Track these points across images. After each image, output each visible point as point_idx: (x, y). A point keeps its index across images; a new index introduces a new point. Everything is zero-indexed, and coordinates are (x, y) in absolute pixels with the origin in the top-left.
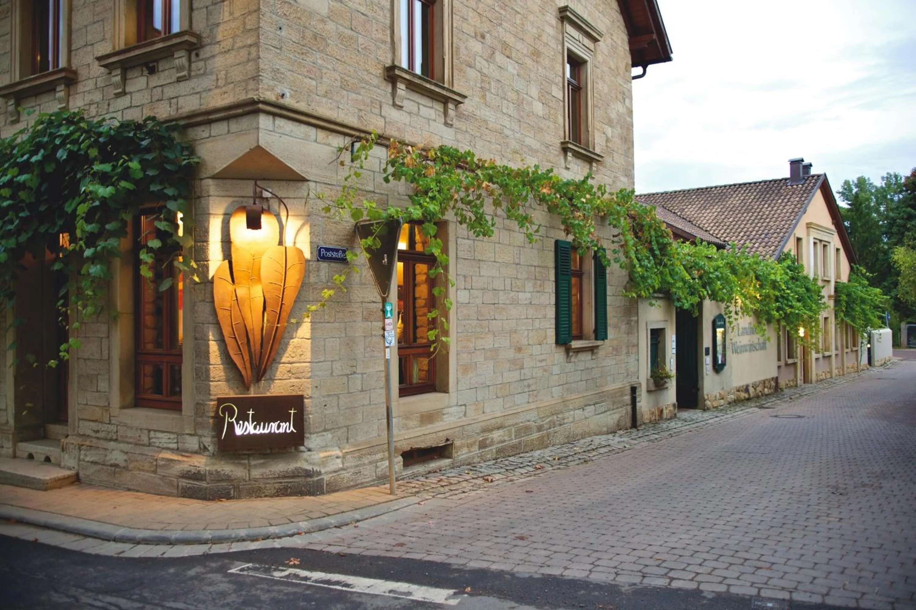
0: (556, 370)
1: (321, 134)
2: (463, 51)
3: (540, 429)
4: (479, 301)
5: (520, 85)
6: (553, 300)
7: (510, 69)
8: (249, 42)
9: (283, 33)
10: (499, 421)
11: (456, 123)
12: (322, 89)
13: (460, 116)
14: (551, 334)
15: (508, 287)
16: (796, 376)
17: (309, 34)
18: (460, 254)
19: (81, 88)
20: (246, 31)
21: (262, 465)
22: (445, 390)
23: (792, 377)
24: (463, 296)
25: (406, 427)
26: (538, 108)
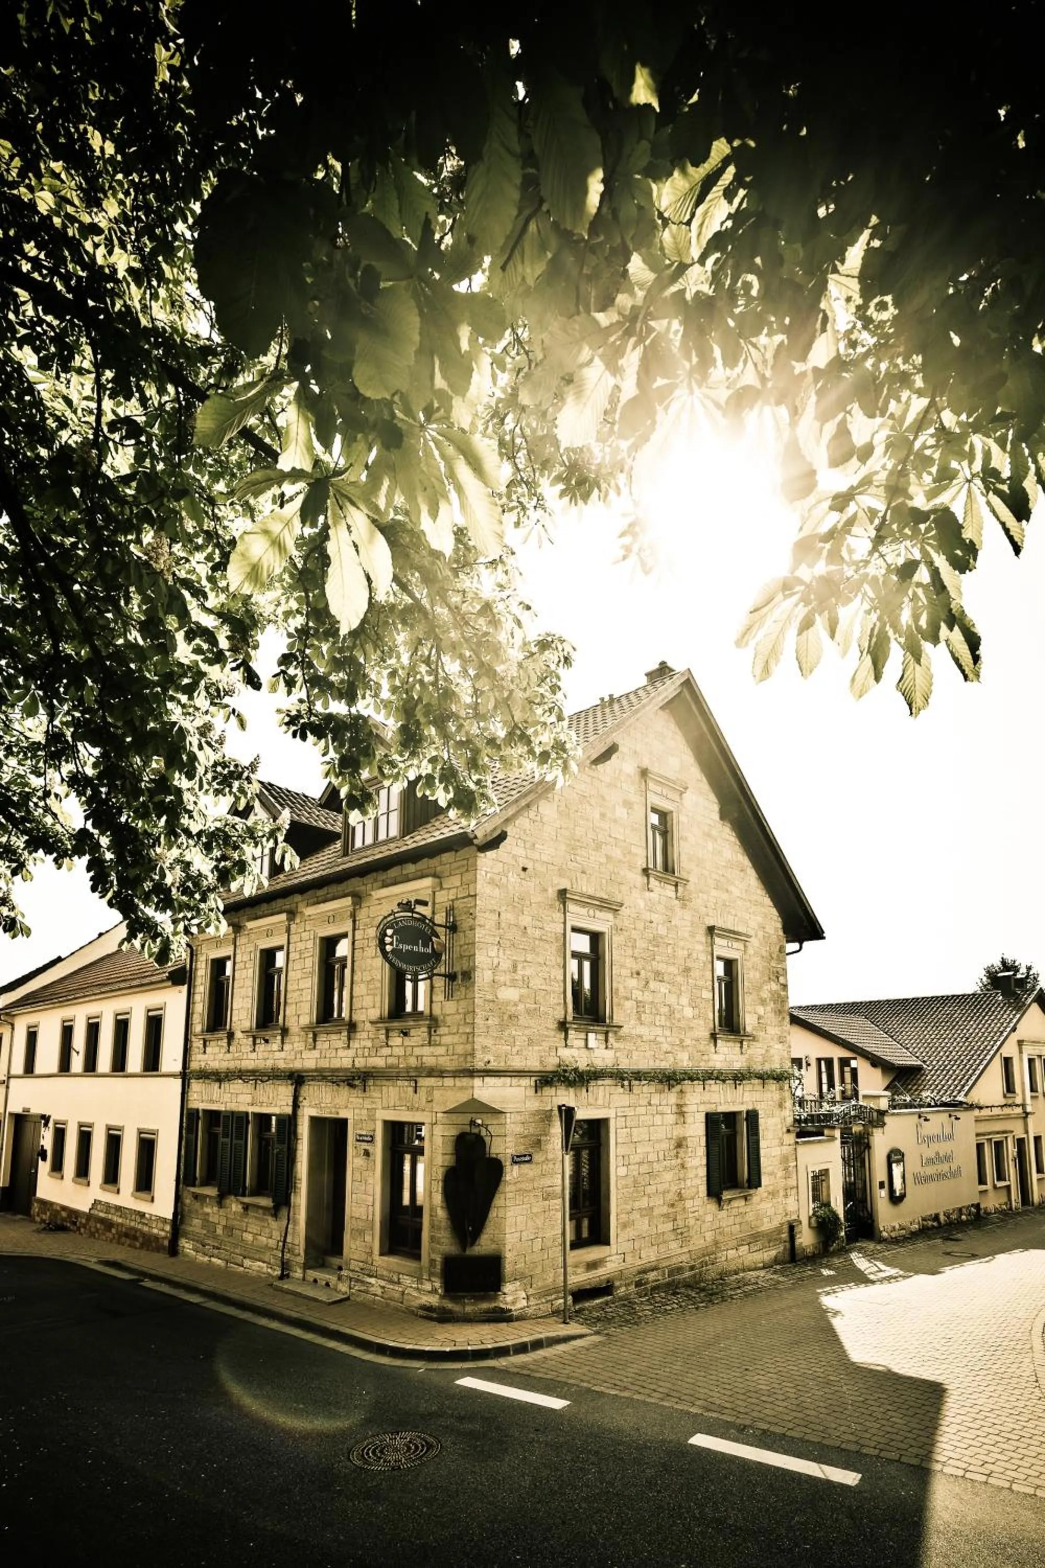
0: (709, 1218)
1: (515, 1080)
2: (621, 990)
3: (692, 1268)
4: (635, 1173)
5: (672, 999)
6: (704, 1161)
7: (662, 990)
8: (468, 1031)
9: (490, 1022)
10: (653, 1264)
11: (616, 1045)
12: (515, 1050)
13: (618, 1039)
14: (703, 1189)
15: (662, 1158)
16: (1010, 1199)
17: (506, 1017)
18: (619, 1140)
19: (358, 1035)
20: (466, 1023)
21: (472, 1304)
22: (607, 1243)
23: (1005, 1199)
24: (622, 1171)
25: (575, 1273)
26: (689, 1012)
